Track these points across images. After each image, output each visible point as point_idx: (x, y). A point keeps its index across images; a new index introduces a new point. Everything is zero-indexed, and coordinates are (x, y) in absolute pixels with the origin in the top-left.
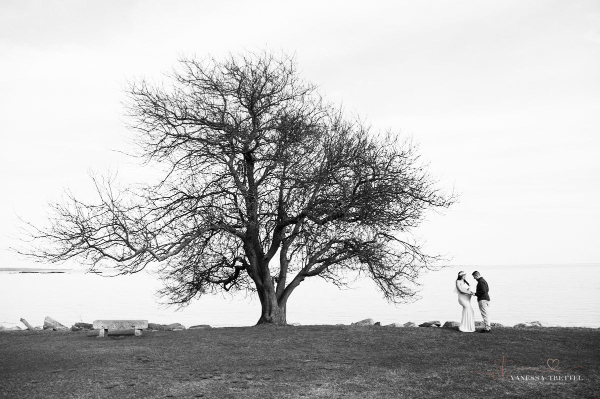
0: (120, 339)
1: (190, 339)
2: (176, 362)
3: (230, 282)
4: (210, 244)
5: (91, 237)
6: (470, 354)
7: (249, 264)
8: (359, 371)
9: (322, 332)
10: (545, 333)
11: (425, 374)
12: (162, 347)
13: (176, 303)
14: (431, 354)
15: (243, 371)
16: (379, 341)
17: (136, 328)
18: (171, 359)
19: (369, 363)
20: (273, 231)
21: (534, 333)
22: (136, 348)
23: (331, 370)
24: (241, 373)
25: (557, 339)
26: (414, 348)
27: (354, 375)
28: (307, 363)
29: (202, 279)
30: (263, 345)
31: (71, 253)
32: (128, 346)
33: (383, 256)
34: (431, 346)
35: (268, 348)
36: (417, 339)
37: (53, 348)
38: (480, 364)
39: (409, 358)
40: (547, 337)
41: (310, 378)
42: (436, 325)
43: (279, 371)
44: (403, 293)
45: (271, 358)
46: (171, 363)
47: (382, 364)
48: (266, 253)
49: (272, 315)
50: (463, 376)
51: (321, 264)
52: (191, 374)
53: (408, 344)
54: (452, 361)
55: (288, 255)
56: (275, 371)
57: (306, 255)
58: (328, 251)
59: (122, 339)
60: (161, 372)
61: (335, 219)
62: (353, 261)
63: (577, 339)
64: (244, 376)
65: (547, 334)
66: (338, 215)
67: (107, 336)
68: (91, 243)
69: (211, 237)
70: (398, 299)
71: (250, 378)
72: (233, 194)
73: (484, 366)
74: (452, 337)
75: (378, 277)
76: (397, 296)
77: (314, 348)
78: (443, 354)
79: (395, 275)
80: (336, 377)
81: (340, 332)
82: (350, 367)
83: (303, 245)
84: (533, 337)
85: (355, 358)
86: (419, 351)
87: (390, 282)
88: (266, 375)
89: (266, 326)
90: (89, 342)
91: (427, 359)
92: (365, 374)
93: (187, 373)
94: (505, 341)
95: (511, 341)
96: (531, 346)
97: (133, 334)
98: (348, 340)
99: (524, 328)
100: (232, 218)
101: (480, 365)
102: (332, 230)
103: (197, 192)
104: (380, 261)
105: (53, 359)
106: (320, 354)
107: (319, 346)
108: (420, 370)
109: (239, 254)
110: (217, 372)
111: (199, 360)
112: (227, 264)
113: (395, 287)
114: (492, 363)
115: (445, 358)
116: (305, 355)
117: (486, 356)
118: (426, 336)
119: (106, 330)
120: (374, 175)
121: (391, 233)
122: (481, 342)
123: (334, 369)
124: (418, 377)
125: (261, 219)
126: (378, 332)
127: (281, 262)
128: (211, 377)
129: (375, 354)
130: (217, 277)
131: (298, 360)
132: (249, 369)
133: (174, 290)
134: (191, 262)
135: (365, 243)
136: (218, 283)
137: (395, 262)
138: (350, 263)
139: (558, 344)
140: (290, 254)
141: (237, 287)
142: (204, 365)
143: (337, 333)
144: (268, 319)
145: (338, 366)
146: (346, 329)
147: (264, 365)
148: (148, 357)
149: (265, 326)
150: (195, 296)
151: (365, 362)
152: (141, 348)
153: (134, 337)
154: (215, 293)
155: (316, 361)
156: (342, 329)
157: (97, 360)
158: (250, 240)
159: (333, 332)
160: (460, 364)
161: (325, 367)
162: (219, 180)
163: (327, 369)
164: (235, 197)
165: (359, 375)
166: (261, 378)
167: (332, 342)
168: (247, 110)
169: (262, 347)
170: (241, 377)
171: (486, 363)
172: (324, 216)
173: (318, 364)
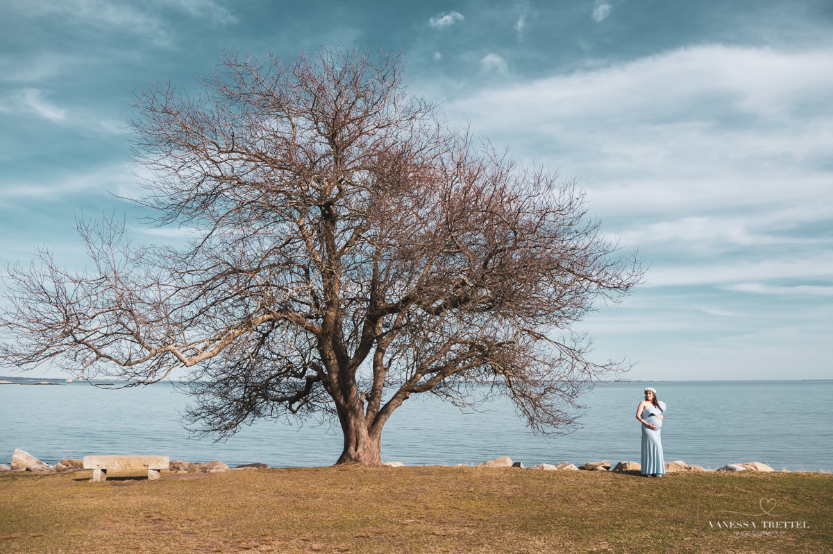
0: (124, 485)
1: (232, 485)
2: (205, 522)
3: (299, 401)
4: (268, 342)
5: (80, 327)
6: (657, 512)
7: (326, 373)
8: (487, 538)
9: (433, 477)
10: (764, 481)
11: (588, 544)
12: (188, 498)
13: (216, 430)
14: (598, 513)
15: (308, 536)
16: (519, 492)
17: (150, 467)
18: (198, 517)
19: (503, 525)
20: (363, 324)
21: (749, 480)
22: (147, 499)
23: (444, 536)
24: (304, 540)
25: (784, 490)
26: (572, 502)
27: (479, 545)
28: (407, 524)
29: (256, 396)
30: (343, 496)
31: (48, 352)
32: (135, 495)
33: (527, 364)
34: (597, 500)
35: (349, 501)
36: (576, 489)
37: (16, 498)
38: (672, 528)
39: (563, 518)
40: (769, 486)
41: (411, 549)
42: (604, 467)
43: (363, 537)
44: (555, 419)
45: (353, 517)
46: (197, 523)
47: (523, 528)
48: (352, 356)
49: (360, 450)
50: (647, 548)
51: (435, 375)
52: (225, 542)
53: (563, 496)
54: (629, 523)
55: (385, 361)
56: (357, 537)
57: (413, 361)
58: (445, 355)
59: (128, 485)
60: (177, 538)
61: (455, 306)
62: (482, 371)
63: (812, 490)
64: (308, 544)
65: (768, 482)
66: (460, 300)
67: (105, 479)
68: (79, 337)
69: (271, 331)
70: (548, 429)
71: (317, 548)
72: (303, 267)
73: (679, 532)
74: (628, 485)
75: (520, 395)
76: (547, 424)
77: (420, 502)
78: (616, 512)
79: (545, 393)
80: (451, 549)
81: (461, 477)
82: (473, 532)
83: (409, 346)
84: (748, 487)
85: (482, 517)
86: (579, 508)
87: (537, 403)
88: (343, 544)
89: (351, 466)
90: (75, 489)
91: (592, 521)
92: (497, 544)
93: (219, 540)
94: (707, 493)
95: (717, 492)
96: (746, 500)
97: (146, 478)
98: (472, 489)
99: (734, 474)
100: (302, 303)
101: (672, 531)
102: (451, 322)
103: (250, 263)
104: (523, 371)
105: (11, 516)
106: (429, 511)
107: (428, 499)
108: (581, 538)
109: (311, 358)
110: (267, 538)
111: (241, 519)
112: (293, 372)
113: (543, 410)
114: (690, 526)
115: (619, 518)
116: (406, 512)
117: (680, 516)
118: (589, 484)
119: (104, 471)
120: (516, 241)
121: (540, 329)
122: (673, 495)
123: (449, 536)
124: (579, 548)
125: (347, 306)
126: (518, 477)
127: (374, 371)
128: (256, 547)
129: (512, 511)
130: (279, 392)
131: (394, 519)
132: (317, 534)
133: (213, 411)
134: (241, 369)
135: (500, 345)
136: (281, 401)
137: (545, 373)
138: (479, 373)
139: (786, 498)
140: (389, 360)
141: (310, 408)
142: (248, 526)
143: (456, 478)
144: (353, 456)
145: (454, 530)
146: (470, 472)
147: (342, 528)
148: (162, 513)
149: (349, 467)
150: (245, 420)
151: (497, 524)
152: (155, 499)
153: (146, 481)
154: (275, 415)
155: (423, 521)
156: (464, 473)
157: (80, 519)
158: (328, 337)
159: (451, 476)
160: (642, 528)
161: (435, 532)
162: (284, 245)
163: (438, 535)
164: (307, 272)
165: (486, 545)
166: (335, 549)
167: (448, 492)
168: (327, 141)
169: (341, 498)
170: (303, 547)
171: (682, 527)
172: (440, 302)
173: (425, 526)
